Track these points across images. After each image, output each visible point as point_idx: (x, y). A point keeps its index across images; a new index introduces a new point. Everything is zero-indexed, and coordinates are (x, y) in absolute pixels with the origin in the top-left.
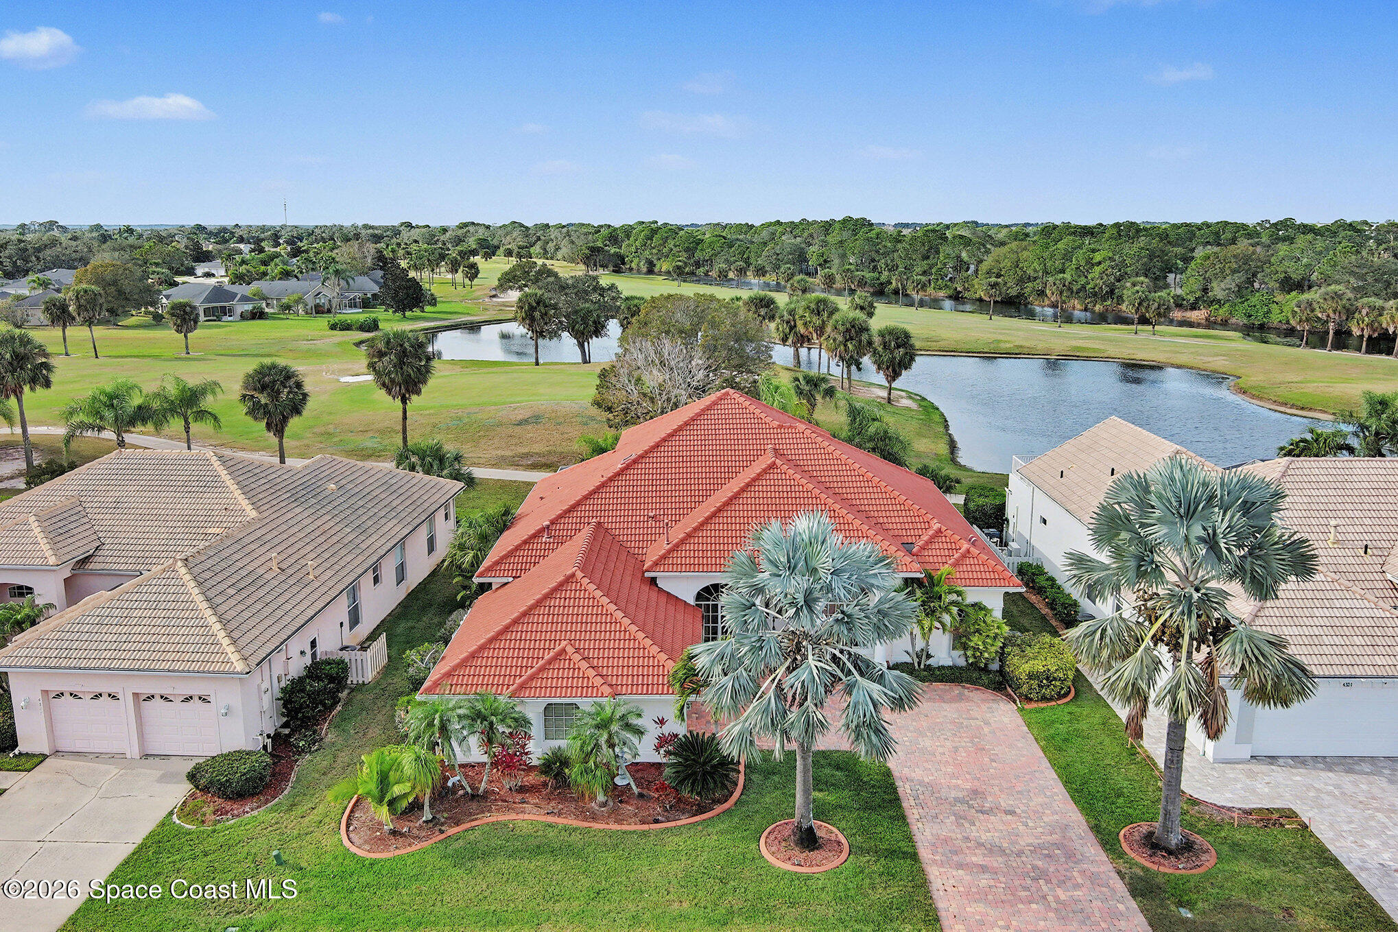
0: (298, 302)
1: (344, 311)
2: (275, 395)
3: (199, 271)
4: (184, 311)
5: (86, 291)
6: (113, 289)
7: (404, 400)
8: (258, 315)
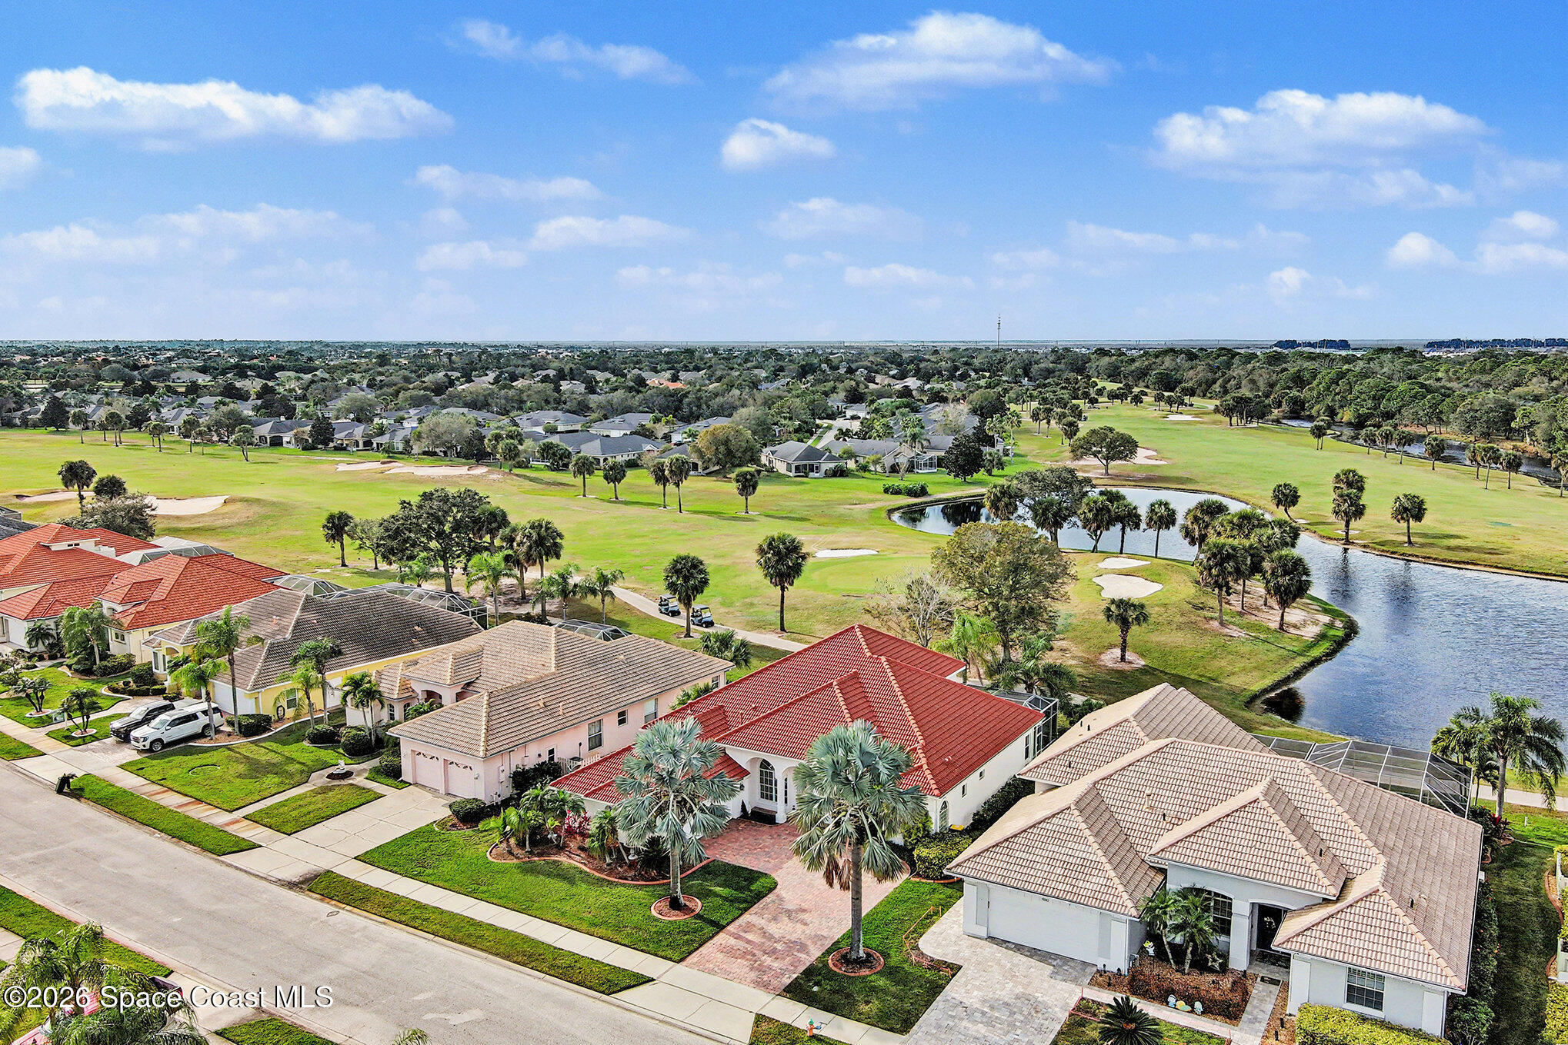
0: (876, 462)
1: (920, 471)
2: (686, 579)
3: (849, 413)
4: (745, 478)
5: (677, 460)
6: (722, 449)
7: (783, 589)
8: (840, 473)
